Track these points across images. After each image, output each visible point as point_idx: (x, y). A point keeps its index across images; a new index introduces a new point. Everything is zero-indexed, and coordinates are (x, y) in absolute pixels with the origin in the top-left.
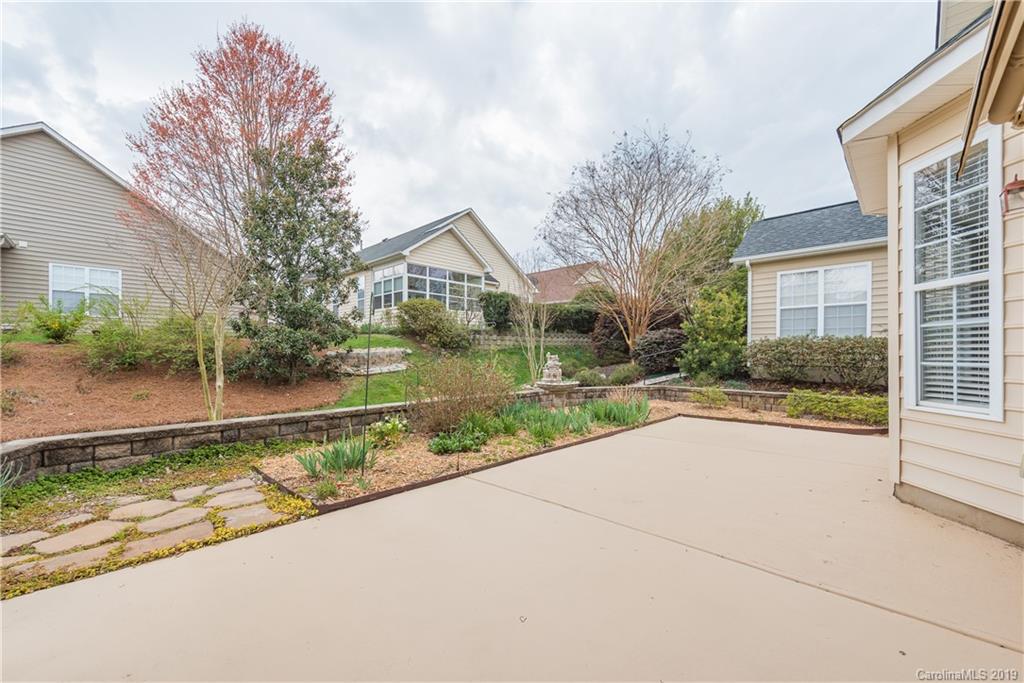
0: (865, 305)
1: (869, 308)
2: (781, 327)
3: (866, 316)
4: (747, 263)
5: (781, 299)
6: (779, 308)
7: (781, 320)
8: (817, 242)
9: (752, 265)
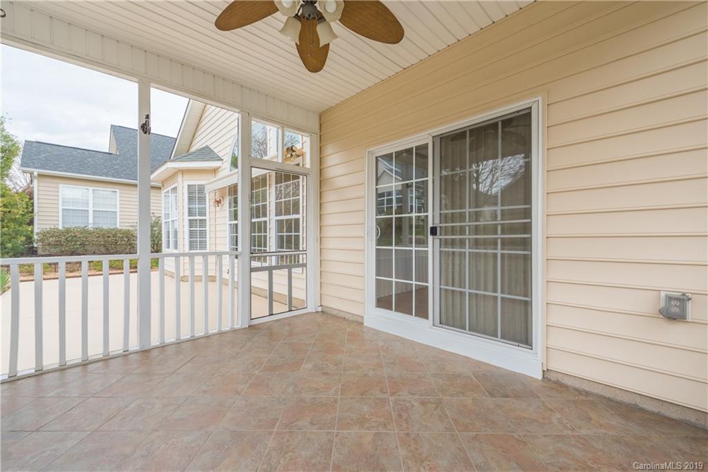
0: (116, 212)
1: (118, 213)
2: (63, 220)
3: (116, 218)
4: (36, 174)
5: (63, 202)
6: (61, 208)
7: (63, 216)
8: (89, 172)
9: (38, 175)
